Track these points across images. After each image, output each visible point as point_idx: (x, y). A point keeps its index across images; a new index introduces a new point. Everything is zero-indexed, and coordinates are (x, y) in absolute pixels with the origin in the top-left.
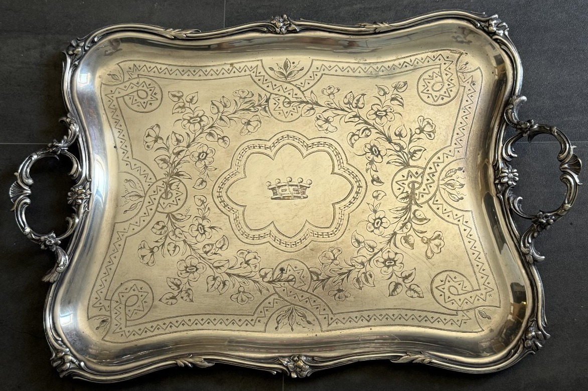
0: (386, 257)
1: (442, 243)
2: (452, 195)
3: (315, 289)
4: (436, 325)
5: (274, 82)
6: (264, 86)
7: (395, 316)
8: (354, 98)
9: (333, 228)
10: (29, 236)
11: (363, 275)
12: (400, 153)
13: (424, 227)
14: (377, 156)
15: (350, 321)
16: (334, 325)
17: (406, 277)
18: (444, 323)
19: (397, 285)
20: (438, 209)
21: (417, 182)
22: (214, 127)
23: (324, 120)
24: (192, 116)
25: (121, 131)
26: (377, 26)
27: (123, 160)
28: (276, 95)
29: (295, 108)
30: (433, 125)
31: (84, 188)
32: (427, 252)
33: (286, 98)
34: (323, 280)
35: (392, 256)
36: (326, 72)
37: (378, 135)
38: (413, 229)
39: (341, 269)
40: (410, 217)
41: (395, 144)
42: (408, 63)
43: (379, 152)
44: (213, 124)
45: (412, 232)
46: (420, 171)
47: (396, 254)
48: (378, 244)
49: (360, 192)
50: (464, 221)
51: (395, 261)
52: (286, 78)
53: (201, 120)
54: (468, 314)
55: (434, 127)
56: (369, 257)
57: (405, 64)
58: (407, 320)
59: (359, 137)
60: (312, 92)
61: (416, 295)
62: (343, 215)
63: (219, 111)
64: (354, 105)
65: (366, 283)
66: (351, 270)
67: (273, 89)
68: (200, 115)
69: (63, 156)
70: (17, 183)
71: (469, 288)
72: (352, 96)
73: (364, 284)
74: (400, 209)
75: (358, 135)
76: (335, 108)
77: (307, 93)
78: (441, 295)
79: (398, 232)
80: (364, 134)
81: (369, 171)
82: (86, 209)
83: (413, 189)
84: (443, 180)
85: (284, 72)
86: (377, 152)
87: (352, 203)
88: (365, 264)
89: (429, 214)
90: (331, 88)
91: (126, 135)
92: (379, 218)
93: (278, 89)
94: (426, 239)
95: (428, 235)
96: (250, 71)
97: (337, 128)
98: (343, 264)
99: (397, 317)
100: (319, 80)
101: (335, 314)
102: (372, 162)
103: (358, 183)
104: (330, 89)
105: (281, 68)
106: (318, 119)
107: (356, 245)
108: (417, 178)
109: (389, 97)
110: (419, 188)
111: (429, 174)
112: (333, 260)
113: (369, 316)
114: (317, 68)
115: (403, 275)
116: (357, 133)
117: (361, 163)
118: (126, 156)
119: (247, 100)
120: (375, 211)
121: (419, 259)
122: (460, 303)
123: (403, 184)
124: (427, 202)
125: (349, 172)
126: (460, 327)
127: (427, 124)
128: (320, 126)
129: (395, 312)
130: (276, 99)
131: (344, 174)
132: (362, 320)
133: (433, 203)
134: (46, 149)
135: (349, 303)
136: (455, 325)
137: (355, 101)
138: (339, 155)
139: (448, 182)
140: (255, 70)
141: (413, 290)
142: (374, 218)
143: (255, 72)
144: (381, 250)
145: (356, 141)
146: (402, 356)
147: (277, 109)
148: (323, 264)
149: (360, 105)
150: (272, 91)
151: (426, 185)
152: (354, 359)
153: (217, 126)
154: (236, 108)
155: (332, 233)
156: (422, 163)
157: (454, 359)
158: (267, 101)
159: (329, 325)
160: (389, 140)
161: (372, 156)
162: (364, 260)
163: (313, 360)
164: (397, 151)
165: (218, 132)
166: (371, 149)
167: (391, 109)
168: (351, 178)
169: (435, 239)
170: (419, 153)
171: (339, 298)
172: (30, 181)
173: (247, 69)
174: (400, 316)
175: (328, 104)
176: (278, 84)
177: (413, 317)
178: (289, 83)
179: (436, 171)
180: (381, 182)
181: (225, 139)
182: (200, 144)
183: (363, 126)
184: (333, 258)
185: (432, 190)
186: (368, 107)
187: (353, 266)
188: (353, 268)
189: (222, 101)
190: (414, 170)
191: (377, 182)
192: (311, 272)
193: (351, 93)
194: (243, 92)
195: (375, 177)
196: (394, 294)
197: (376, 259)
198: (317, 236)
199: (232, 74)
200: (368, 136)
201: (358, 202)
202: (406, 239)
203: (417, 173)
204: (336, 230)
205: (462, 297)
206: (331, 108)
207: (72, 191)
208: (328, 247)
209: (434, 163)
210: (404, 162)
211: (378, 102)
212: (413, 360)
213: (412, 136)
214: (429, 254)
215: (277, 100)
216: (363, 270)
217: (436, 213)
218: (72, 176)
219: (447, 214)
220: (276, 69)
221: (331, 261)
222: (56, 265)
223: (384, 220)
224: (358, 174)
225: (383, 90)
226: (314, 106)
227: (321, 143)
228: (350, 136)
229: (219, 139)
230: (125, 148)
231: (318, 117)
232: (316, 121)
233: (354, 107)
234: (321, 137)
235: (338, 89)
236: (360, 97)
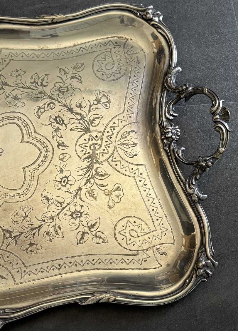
0: (73, 210)
1: (122, 194)
2: (128, 153)
3: (8, 245)
4: (120, 265)
7: (84, 262)
8: (39, 78)
9: (23, 190)
11: (53, 228)
12: (81, 121)
13: (105, 181)
14: (61, 125)
15: (42, 272)
16: (27, 277)
17: (92, 226)
18: (127, 263)
19: (84, 234)
20: (116, 165)
21: (97, 144)
23: (13, 97)
26: (54, 17)
30: (108, 97)
32: (109, 202)
34: (15, 237)
35: (78, 208)
36: (14, 58)
37: (62, 108)
38: (97, 184)
39: (32, 225)
40: (93, 174)
41: (77, 113)
42: (84, 49)
43: (63, 121)
45: (95, 187)
46: (99, 135)
47: (82, 206)
48: (66, 200)
49: (47, 156)
50: (139, 174)
51: (81, 213)
54: (147, 253)
55: (109, 98)
56: (57, 212)
57: (82, 49)
58: (94, 265)
59: (45, 110)
60: (1, 75)
61: (101, 241)
62: (33, 177)
64: (39, 84)
65: (56, 235)
66: (41, 225)
71: (147, 230)
72: (37, 76)
73: (54, 236)
74: (84, 167)
75: (44, 108)
76: (23, 87)
78: (123, 239)
79: (83, 188)
80: (49, 107)
81: (55, 138)
83: (94, 150)
84: (119, 141)
86: (61, 122)
87: (41, 166)
88: (55, 218)
89: (109, 170)
90: (18, 70)
92: (66, 177)
94: (107, 191)
95: (109, 188)
97: (24, 103)
98: (34, 220)
99: (85, 263)
100: (7, 65)
101: (28, 266)
102: (57, 130)
103: (45, 149)
104: (17, 71)
106: (7, 97)
107: (46, 202)
108: (97, 140)
109: (69, 76)
110: (99, 149)
111: (107, 137)
112: (24, 218)
113: (59, 265)
114: (6, 55)
115: (89, 224)
117: (48, 131)
120: (62, 172)
121: (102, 208)
122: (140, 244)
123: (85, 146)
124: (107, 160)
125: (37, 139)
126: (141, 265)
127: (103, 96)
128: (10, 103)
129: (83, 258)
131: (33, 142)
132: (53, 269)
133: (112, 161)
135: (41, 255)
136: (137, 264)
137: (40, 80)
138: (28, 126)
139: (123, 143)
141: (98, 236)
142: (61, 177)
144: (69, 204)
145: (41, 113)
146: (89, 298)
148: (15, 222)
149: (44, 83)
151: (105, 146)
152: (44, 306)
155: (23, 193)
156: (101, 128)
157: (137, 295)
159: (22, 277)
160: (71, 111)
161: (57, 125)
162: (53, 214)
163: (5, 312)
164: (78, 120)
166: (56, 119)
167: (72, 86)
168: (38, 145)
169: (115, 190)
170: (98, 120)
171: (31, 251)
174: (88, 262)
175: (16, 84)
177: (99, 261)
179: (113, 134)
180: (66, 146)
183: (48, 101)
184: (24, 216)
185: (111, 150)
186: (51, 85)
187: (43, 221)
188: (43, 223)
190: (94, 135)
191: (63, 146)
192: (4, 230)
193: (36, 74)
195: (61, 142)
196: (82, 242)
197: (64, 213)
198: (9, 197)
200: (53, 109)
201: (46, 164)
202: (90, 193)
203: (97, 137)
204: (26, 190)
205: (141, 238)
206: (19, 87)
208: (19, 206)
209: (110, 127)
210: (85, 128)
211: (60, 80)
212: (100, 300)
213: (90, 107)
214: (111, 204)
216: (53, 224)
217: (115, 169)
219: (124, 169)
221: (23, 218)
223: (70, 178)
224: (45, 141)
225: (64, 71)
226: (4, 87)
227: (10, 117)
228: (36, 110)
231: (8, 96)
232: (6, 98)
233: (39, 85)
234: (11, 112)
235: (24, 71)
236: (45, 77)
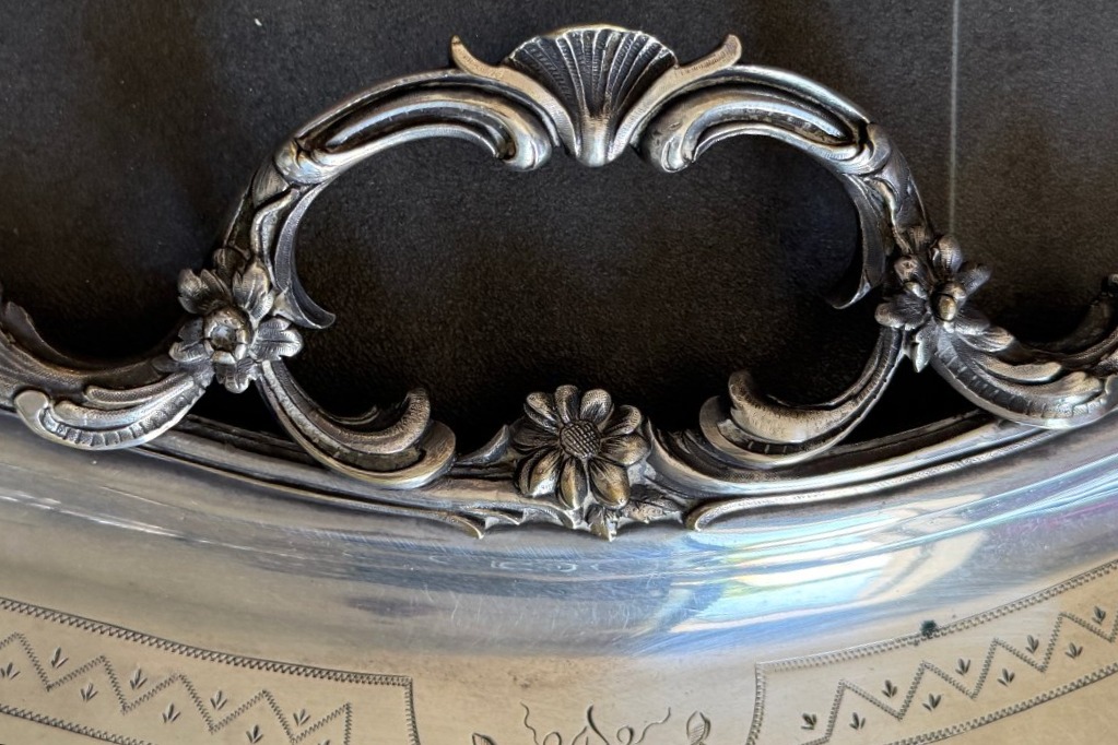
10: (272, 186)
25: (1038, 658)
27: (843, 688)
31: (639, 495)
69: (862, 338)
70: (666, 64)
82: (490, 521)
91: (1013, 696)
118: (865, 710)
134: (910, 225)
172: (675, 152)
207: (618, 417)
218: (726, 409)
222: (69, 378)
230: (922, 697)
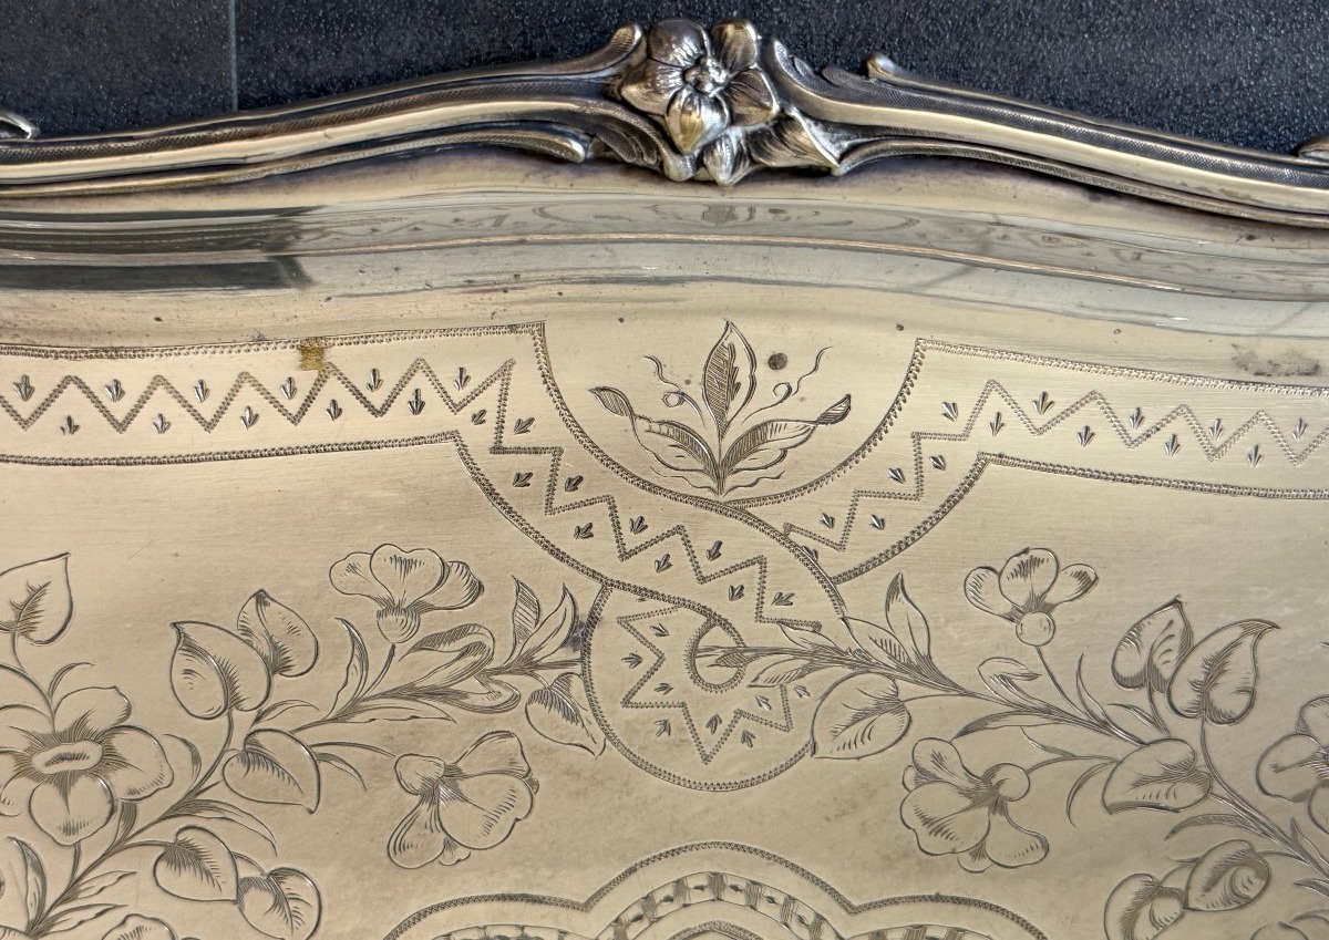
5: (634, 503)
6: (560, 531)
8: (1188, 648)
22: (209, 805)
23: (964, 783)
24: (43, 728)
28: (644, 593)
29: (774, 695)
33: (713, 619)
36: (1012, 439)
44: (198, 790)
52: (719, 469)
53: (110, 759)
59: (1186, 906)
60: (897, 588)
63: (232, 701)
64: (1185, 696)
67: (625, 555)
68: (97, 724)
72: (1179, 625)
75: (1182, 897)
76: (1048, 711)
77: (864, 596)
80: (1219, 892)
85: (708, 432)
90: (1035, 562)
93: (656, 553)
96: (456, 407)
97: (1044, 842)
100: (951, 501)
104: (1024, 570)
105: (683, 397)
106: (924, 777)
114: (951, 410)
116: (1177, 883)
119: (432, 623)
128: (937, 827)
130: (644, 628)
137: (1195, 668)
140: (489, 400)
143: (491, 417)
145: (1160, 927)
147: (647, 693)
149: (1223, 697)
150: (613, 569)
153: (229, 798)
154: (354, 681)
158: (581, 634)
165: (238, 840)
173: (430, 394)
175: (1003, 677)
176: (661, 514)
178: (738, 510)
181: (290, 885)
182: (118, 915)
183: (1225, 838)
189: (254, 624)
193: (1172, 611)
194: (407, 565)
199: (317, 426)
200: (1245, 902)
206: (1021, 710)
215: (651, 636)
220: (649, 403)
226: (907, 688)
228: (1125, 899)
229: (242, 886)
231: (928, 765)
232: (911, 787)
233: (1178, 704)
234: (938, 898)
235: (1081, 576)
236: (1235, 645)
